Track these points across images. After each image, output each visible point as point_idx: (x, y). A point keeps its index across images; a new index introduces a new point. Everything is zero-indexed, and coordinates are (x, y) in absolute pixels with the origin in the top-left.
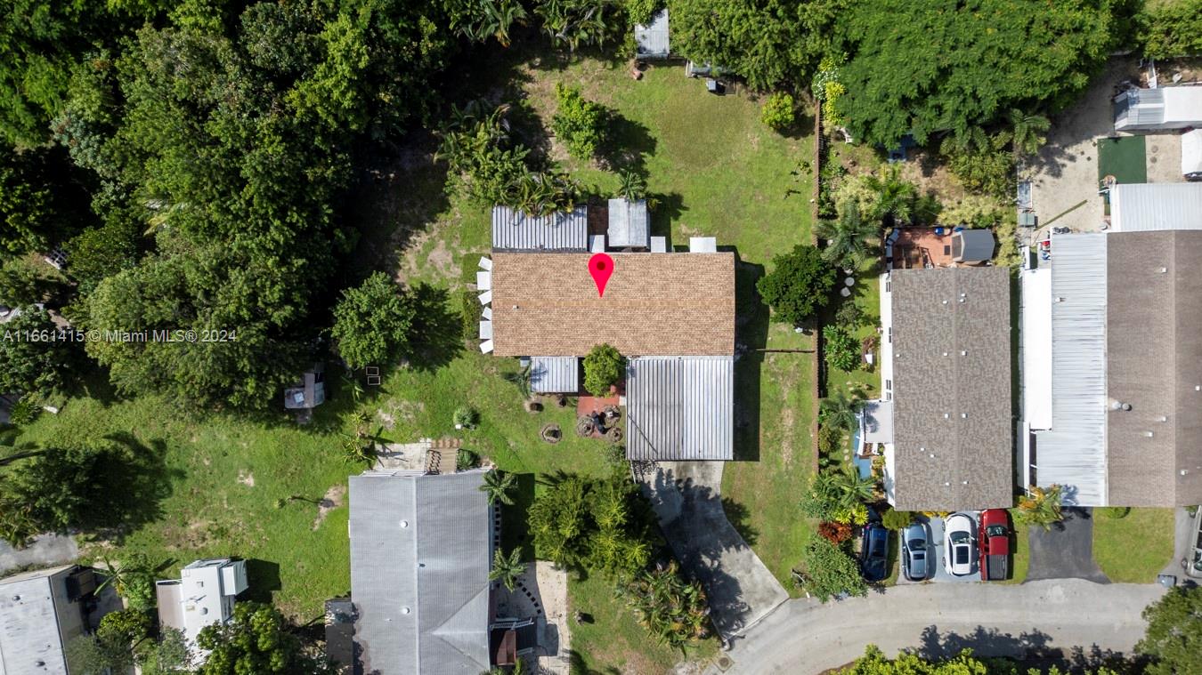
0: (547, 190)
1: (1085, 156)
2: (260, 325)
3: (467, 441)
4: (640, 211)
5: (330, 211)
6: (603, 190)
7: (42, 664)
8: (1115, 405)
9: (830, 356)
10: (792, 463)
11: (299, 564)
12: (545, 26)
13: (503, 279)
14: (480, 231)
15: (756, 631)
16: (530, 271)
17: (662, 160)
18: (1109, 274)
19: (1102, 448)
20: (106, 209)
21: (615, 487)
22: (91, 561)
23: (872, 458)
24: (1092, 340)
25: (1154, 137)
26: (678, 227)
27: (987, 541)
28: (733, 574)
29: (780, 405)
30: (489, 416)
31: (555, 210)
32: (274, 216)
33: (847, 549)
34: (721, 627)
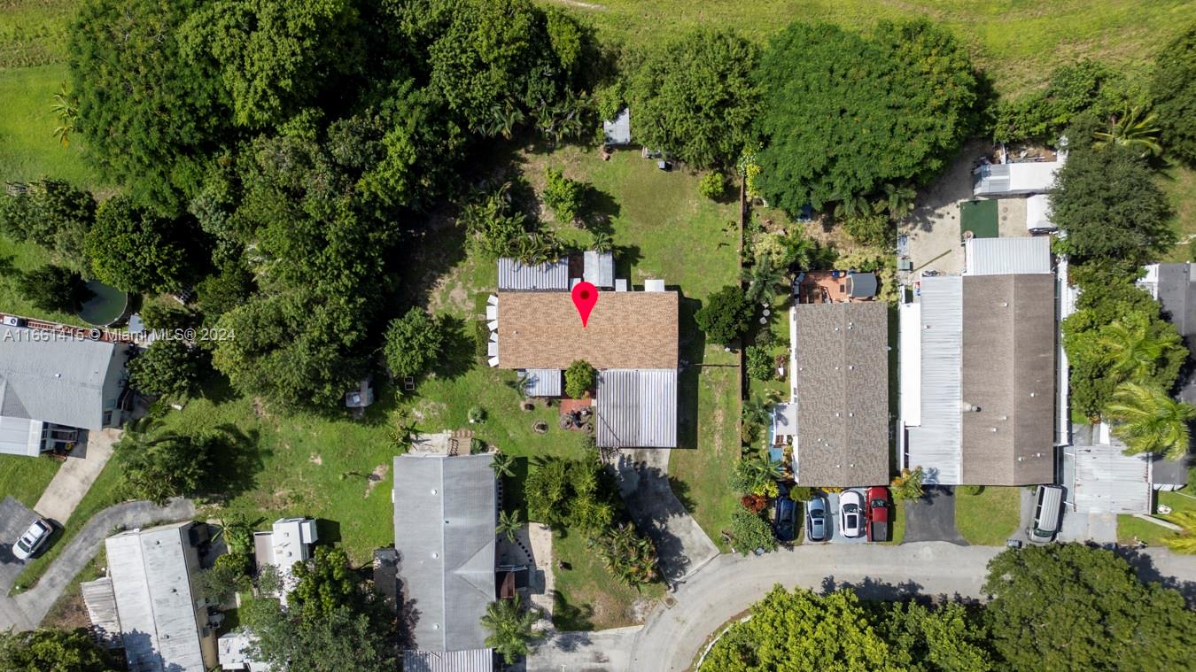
0: (539, 246)
1: (950, 216)
2: (335, 346)
3: (478, 432)
4: (608, 261)
5: (382, 263)
6: (580, 244)
7: (175, 591)
8: (968, 407)
9: (751, 369)
10: (722, 451)
11: (354, 523)
12: (538, 125)
13: (506, 311)
14: (489, 275)
15: (695, 578)
16: (527, 306)
17: (624, 221)
18: (964, 308)
19: (959, 440)
20: (221, 262)
21: (589, 465)
22: (205, 518)
23: (784, 447)
24: (952, 358)
25: (1005, 200)
26: (637, 271)
27: (871, 512)
28: (676, 534)
29: (714, 407)
30: (494, 414)
31: (545, 261)
32: (345, 268)
33: (764, 516)
34: (667, 574)
